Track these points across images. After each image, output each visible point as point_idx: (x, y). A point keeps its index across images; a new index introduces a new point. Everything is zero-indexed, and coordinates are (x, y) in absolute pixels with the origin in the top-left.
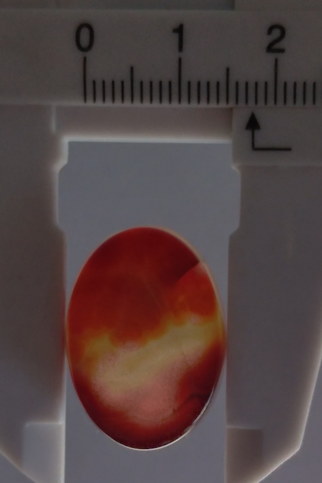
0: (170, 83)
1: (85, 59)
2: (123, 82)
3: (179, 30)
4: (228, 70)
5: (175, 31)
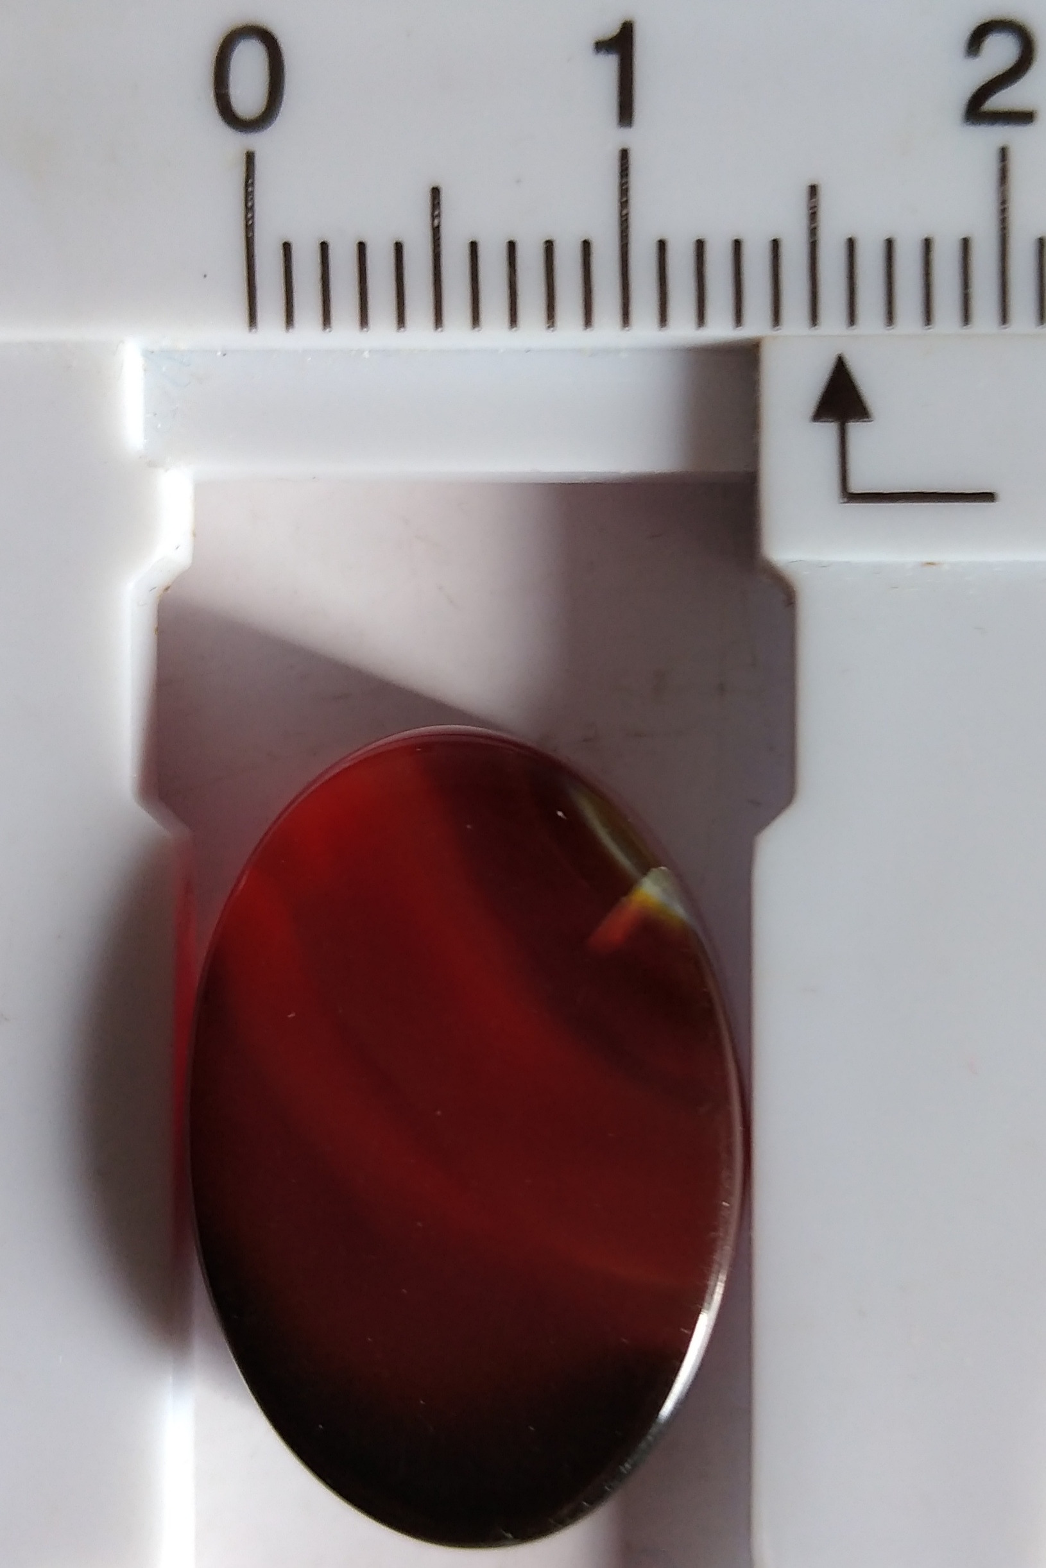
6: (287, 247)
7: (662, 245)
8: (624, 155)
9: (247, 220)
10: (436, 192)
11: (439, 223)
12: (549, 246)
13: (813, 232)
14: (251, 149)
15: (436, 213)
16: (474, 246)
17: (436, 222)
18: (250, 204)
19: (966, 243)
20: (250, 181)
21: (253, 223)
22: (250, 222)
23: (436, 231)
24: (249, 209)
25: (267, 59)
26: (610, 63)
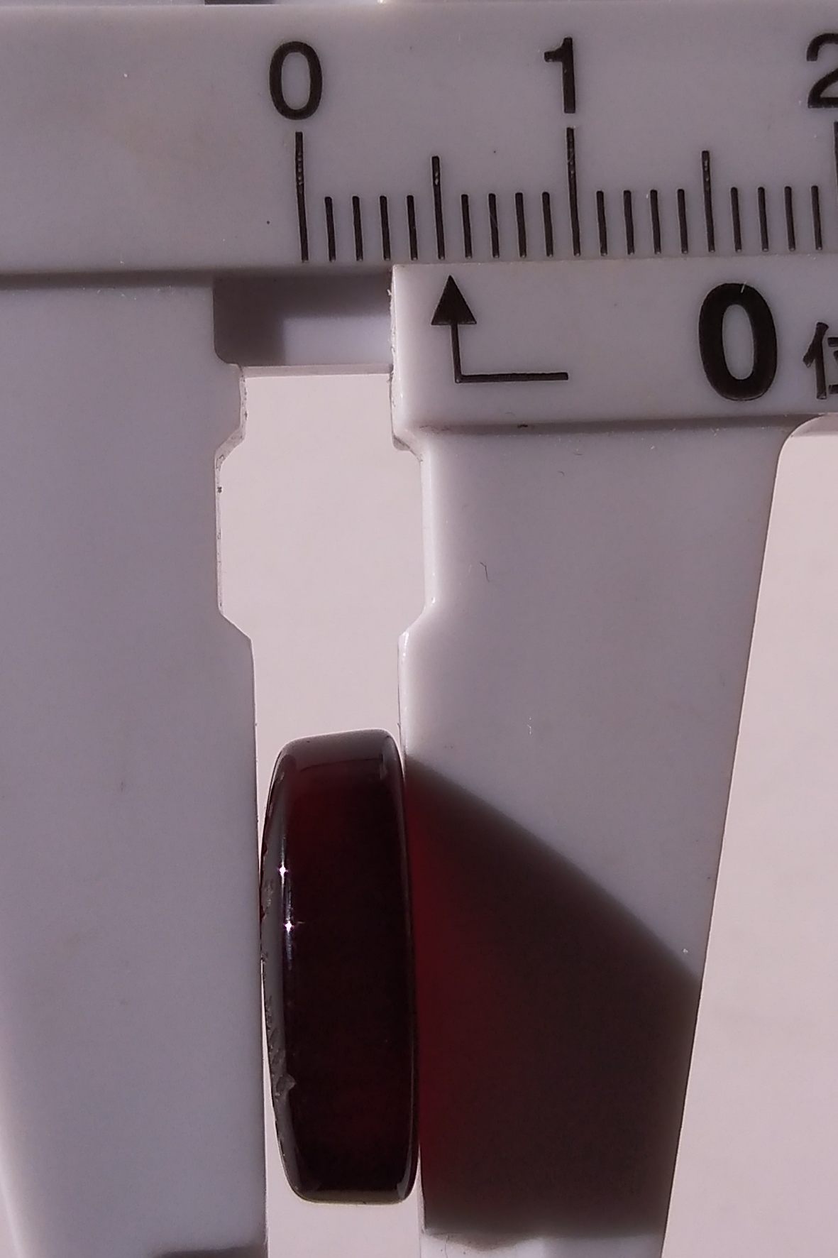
0: (546, 196)
1: (299, 136)
2: (410, 199)
3: (564, 54)
4: (706, 155)
5: (549, 56)
6: (328, 201)
7: (600, 195)
8: (570, 132)
9: (298, 181)
10: (436, 160)
11: (439, 183)
12: (519, 197)
13: (708, 184)
14: (299, 131)
15: (437, 175)
16: (465, 198)
17: (437, 181)
18: (300, 170)
19: (815, 189)
20: (299, 154)
21: (303, 185)
22: (300, 183)
23: (437, 188)
24: (300, 173)
25: (308, 67)
26: (557, 69)
